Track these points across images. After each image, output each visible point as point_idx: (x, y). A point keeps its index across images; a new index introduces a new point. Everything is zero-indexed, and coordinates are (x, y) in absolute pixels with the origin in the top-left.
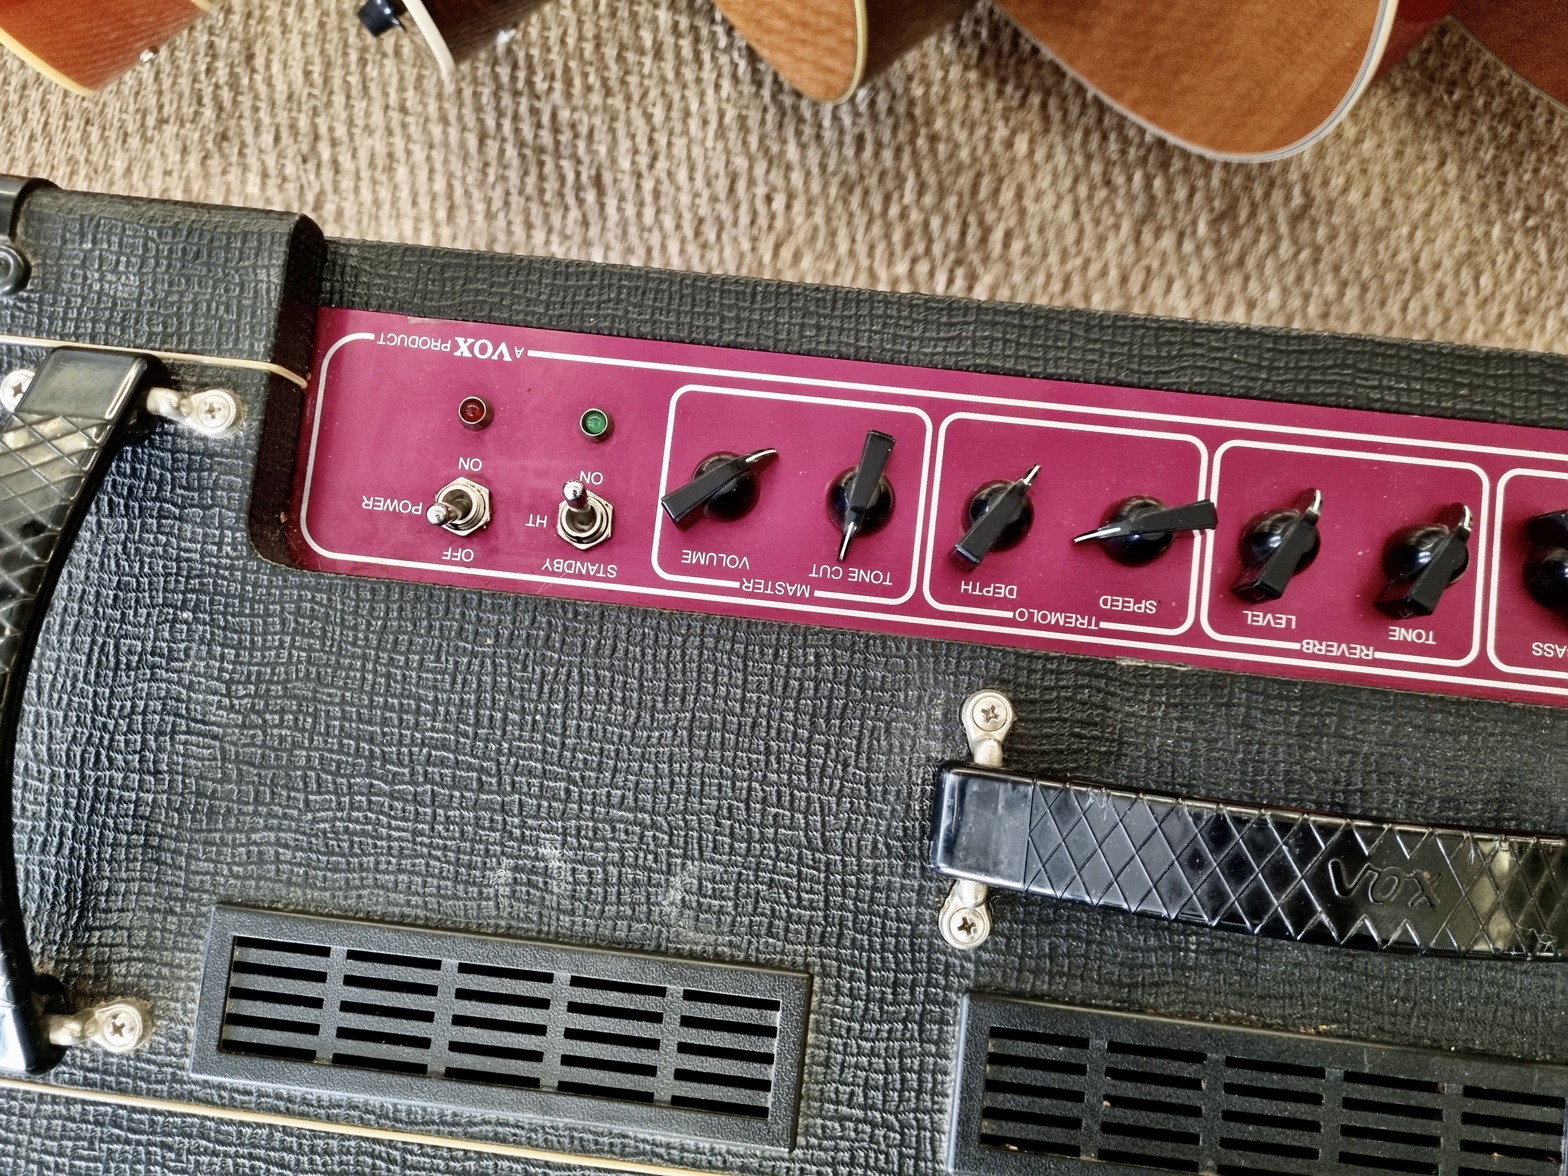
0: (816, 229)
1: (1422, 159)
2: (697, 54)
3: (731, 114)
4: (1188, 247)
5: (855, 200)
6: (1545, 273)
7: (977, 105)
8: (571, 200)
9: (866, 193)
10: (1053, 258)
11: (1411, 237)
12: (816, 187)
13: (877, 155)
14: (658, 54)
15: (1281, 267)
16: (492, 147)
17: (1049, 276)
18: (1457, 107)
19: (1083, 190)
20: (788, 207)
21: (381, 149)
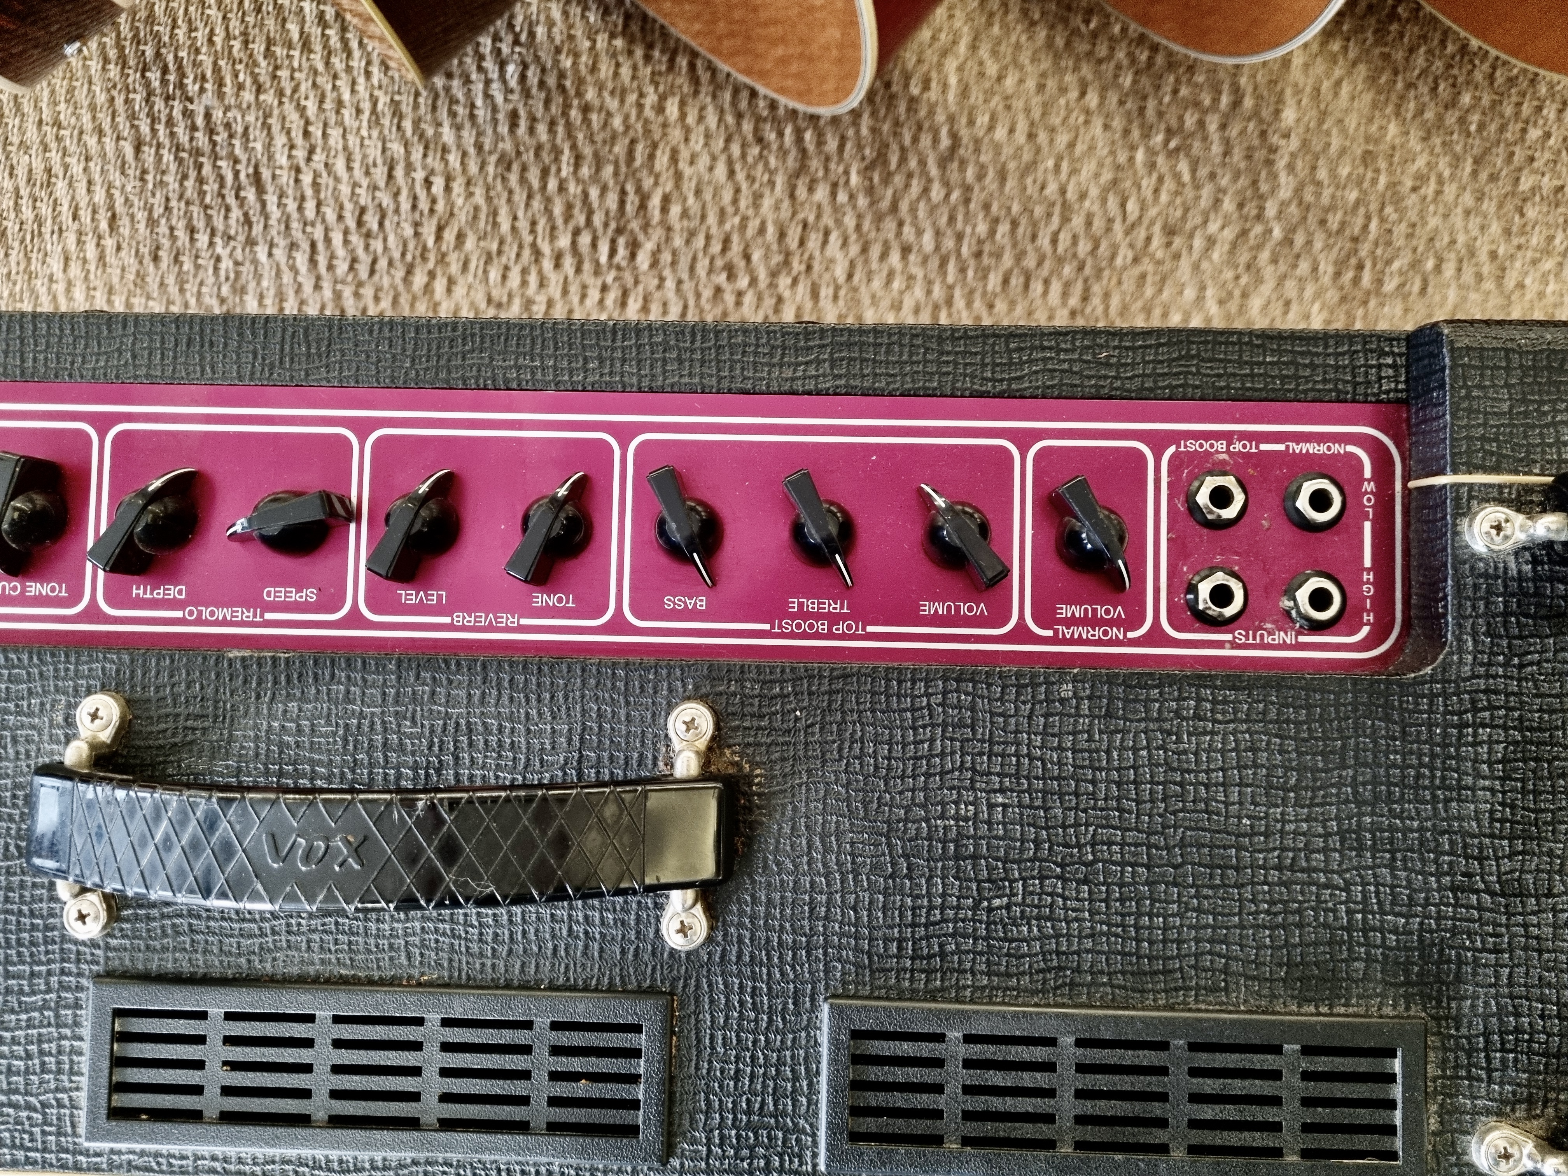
0: (476, 209)
1: (1063, 90)
2: (345, 42)
3: (383, 100)
4: (842, 197)
5: (513, 178)
6: (1189, 193)
7: (625, 72)
8: (231, 200)
9: (524, 169)
10: (712, 219)
11: (1057, 168)
12: (473, 168)
13: (532, 130)
14: (306, 46)
15: (933, 210)
16: (148, 154)
17: (708, 238)
18: (1094, 35)
19: (736, 149)
20: (448, 189)
21: (38, 166)
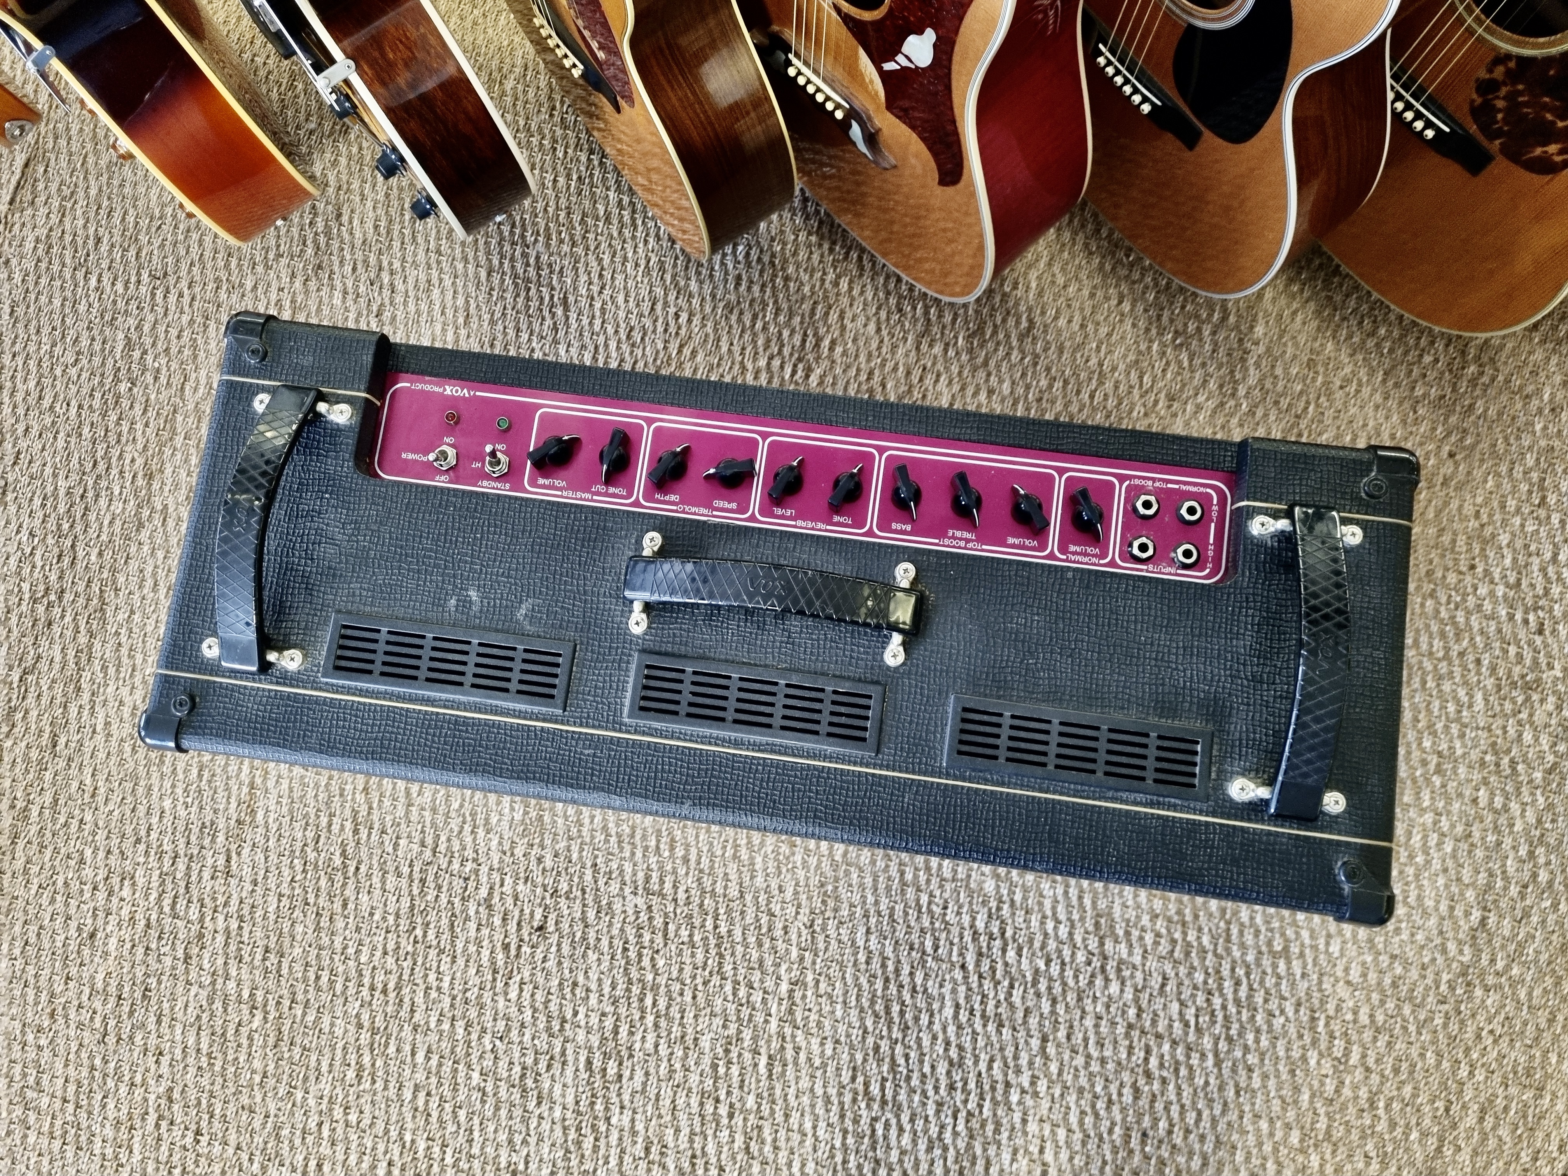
0: (707, 335)
1: (1107, 298)
2: (633, 220)
3: (654, 259)
4: (951, 353)
5: (734, 318)
6: (1187, 374)
7: (816, 257)
8: (546, 313)
9: (741, 313)
10: (862, 358)
11: (1098, 349)
12: (708, 309)
13: (749, 289)
14: (608, 220)
15: (1012, 367)
16: (496, 279)
17: (859, 370)
18: (1132, 265)
19: (883, 315)
20: (690, 321)
21: (423, 277)
